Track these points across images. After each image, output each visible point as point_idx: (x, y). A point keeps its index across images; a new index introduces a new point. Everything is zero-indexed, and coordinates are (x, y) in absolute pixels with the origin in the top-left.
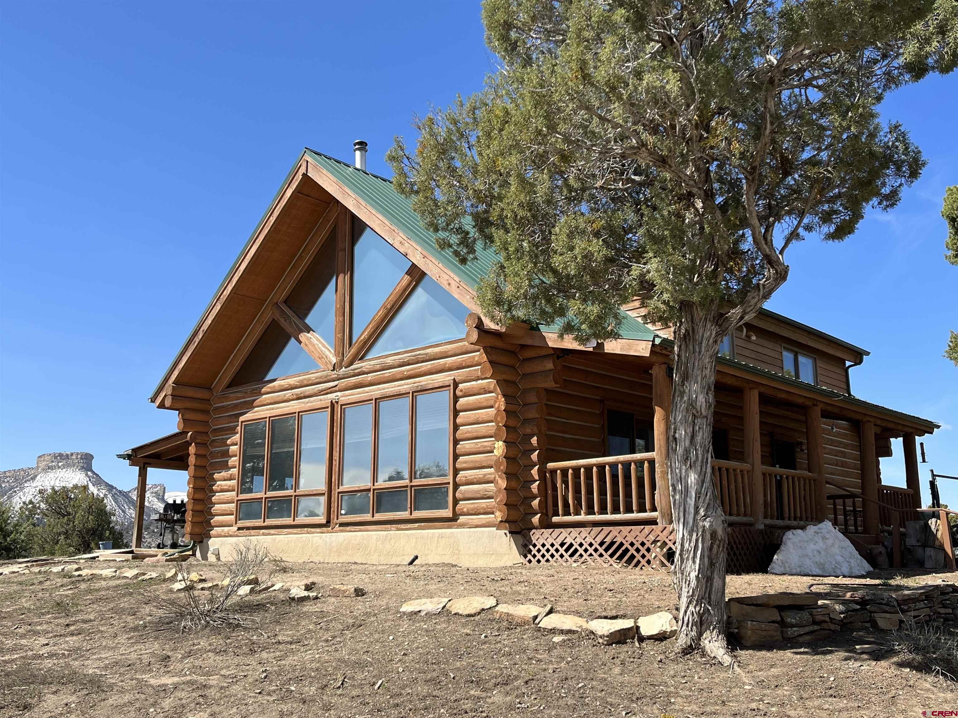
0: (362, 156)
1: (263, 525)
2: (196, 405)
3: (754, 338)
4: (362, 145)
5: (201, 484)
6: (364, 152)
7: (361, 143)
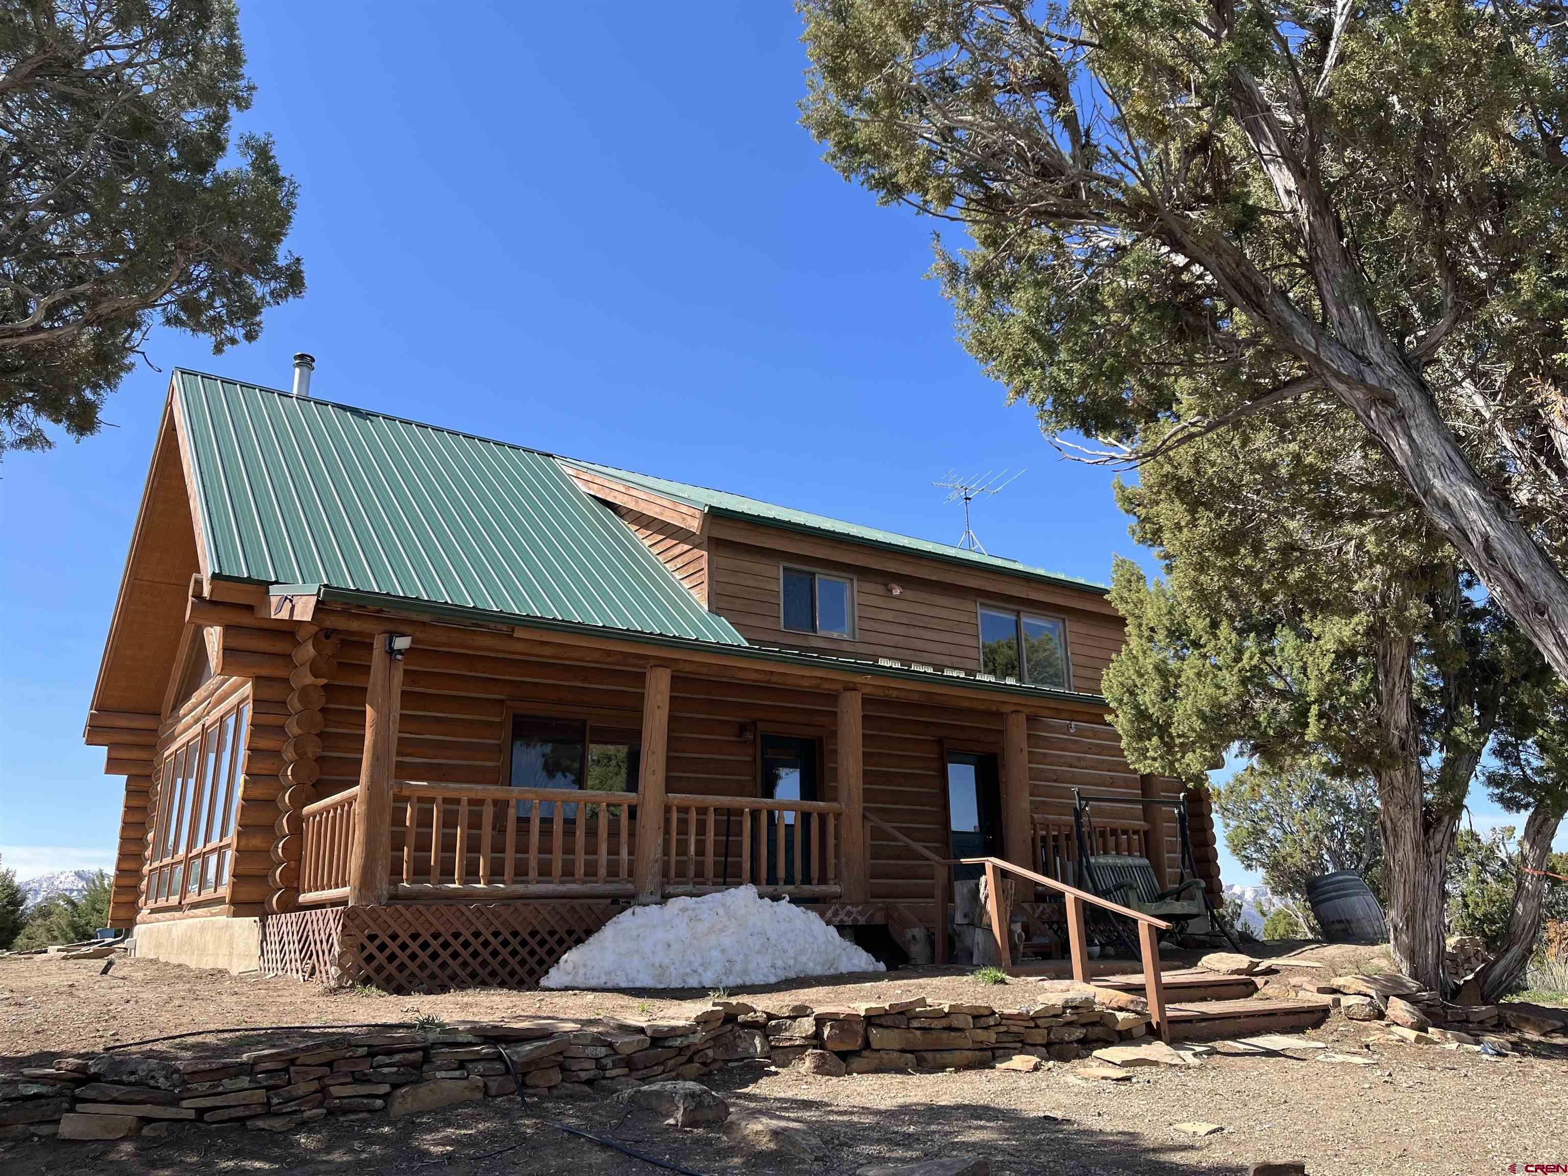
0: (301, 375)
1: (166, 904)
2: (129, 738)
3: (897, 591)
4: (305, 361)
5: (132, 848)
6: (305, 369)
7: (302, 357)
